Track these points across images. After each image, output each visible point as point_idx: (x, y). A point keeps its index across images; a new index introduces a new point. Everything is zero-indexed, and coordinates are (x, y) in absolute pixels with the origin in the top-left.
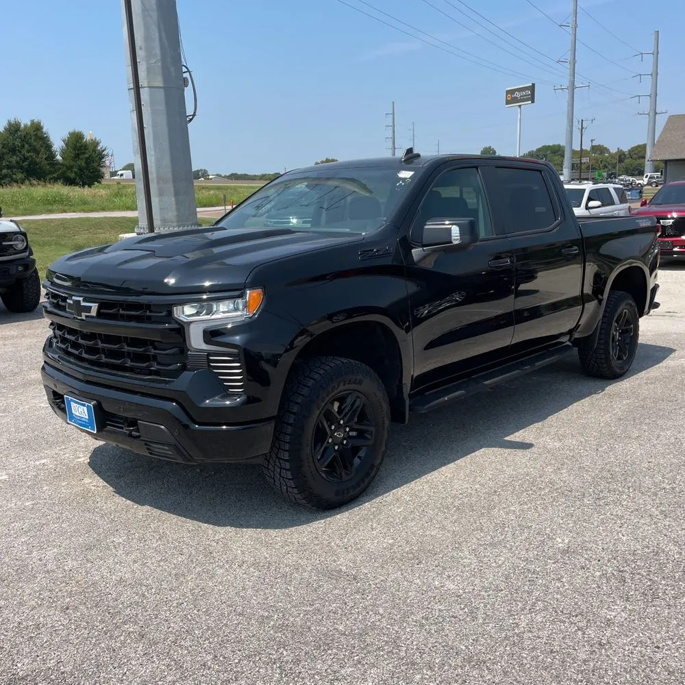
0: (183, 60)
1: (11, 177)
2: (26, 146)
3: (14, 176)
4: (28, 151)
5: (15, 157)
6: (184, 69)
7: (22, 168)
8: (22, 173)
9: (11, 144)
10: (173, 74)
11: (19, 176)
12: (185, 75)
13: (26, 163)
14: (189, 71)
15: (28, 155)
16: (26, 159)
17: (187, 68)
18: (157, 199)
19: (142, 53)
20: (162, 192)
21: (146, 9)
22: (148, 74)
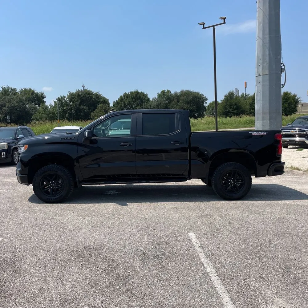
0: (282, 61)
12: (282, 67)
17: (283, 64)
18: (261, 122)
19: (261, 62)
20: (263, 119)
21: (264, 43)
22: (263, 70)
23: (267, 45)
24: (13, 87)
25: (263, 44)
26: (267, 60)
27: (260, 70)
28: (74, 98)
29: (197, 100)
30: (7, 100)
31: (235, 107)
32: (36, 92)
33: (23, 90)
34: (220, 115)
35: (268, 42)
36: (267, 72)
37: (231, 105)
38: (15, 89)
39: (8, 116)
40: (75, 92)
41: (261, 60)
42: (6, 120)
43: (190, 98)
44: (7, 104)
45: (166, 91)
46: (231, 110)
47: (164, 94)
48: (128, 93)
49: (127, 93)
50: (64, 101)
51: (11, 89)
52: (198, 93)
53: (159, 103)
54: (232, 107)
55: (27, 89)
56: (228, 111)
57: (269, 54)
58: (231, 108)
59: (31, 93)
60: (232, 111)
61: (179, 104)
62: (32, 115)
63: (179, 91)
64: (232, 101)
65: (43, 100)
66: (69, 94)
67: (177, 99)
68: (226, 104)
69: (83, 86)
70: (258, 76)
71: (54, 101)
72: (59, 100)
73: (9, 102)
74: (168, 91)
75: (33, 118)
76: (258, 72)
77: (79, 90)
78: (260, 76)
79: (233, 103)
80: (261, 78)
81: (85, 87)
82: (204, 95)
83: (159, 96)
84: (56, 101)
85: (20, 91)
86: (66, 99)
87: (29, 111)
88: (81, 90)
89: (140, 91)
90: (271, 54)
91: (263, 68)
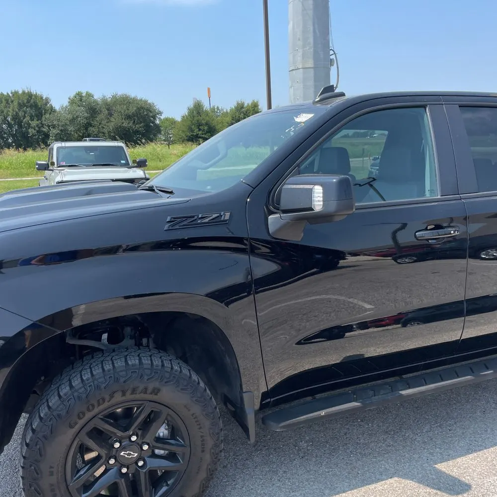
0: (331, 45)
6: (332, 52)
10: (322, 56)
12: (332, 57)
14: (335, 53)
17: (334, 52)
19: (300, 43)
21: (304, 9)
22: (303, 59)
23: (311, 13)
25: (303, 11)
26: (311, 40)
27: (299, 58)
29: (145, 113)
31: (206, 128)
34: (183, 141)
35: (311, 7)
36: (310, 63)
37: (199, 125)
41: (299, 40)
43: (133, 110)
45: (84, 95)
46: (200, 132)
47: (81, 100)
48: (8, 94)
49: (5, 94)
52: (146, 102)
53: (75, 116)
54: (201, 127)
56: (195, 134)
57: (314, 32)
58: (200, 130)
60: (202, 136)
61: (112, 119)
63: (109, 95)
64: (201, 118)
67: (108, 110)
68: (192, 122)
70: (296, 69)
74: (89, 95)
76: (294, 62)
79: (203, 122)
80: (299, 74)
82: (155, 105)
83: (72, 102)
89: (34, 92)
90: (317, 31)
91: (304, 56)
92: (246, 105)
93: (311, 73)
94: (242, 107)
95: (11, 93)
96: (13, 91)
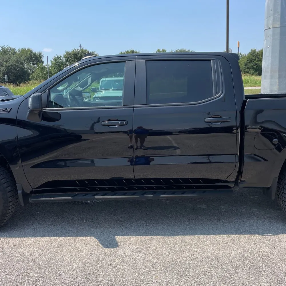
1: (249, 72)
2: (257, 59)
3: (250, 72)
4: (257, 61)
5: (251, 64)
7: (253, 68)
8: (253, 70)
9: (251, 59)
11: (252, 71)
13: (256, 66)
15: (257, 63)
16: (256, 64)
18: (269, 81)
19: (272, 12)
20: (272, 77)
22: (273, 21)
24: (13, 47)
26: (279, 10)
27: (271, 22)
28: (71, 57)
30: (5, 60)
32: (34, 52)
33: (21, 49)
36: (278, 24)
38: (13, 49)
39: (5, 76)
40: (72, 51)
41: (271, 10)
42: (4, 79)
44: (5, 63)
45: (161, 50)
48: (124, 52)
49: (123, 52)
50: (60, 60)
51: (10, 49)
55: (26, 49)
59: (29, 53)
62: (29, 74)
65: (42, 60)
66: (65, 54)
69: (80, 46)
70: (268, 29)
71: (51, 60)
72: (56, 59)
73: (7, 61)
74: (164, 51)
75: (30, 77)
76: (267, 24)
77: (75, 49)
78: (269, 28)
80: (270, 32)
81: (82, 47)
84: (53, 60)
85: (19, 51)
86: (62, 58)
87: (27, 71)
88: (77, 49)
90: (284, 4)
91: (274, 20)
92: (257, 51)
93: (278, 30)
94: (255, 52)
95: (126, 52)
96: (127, 51)
